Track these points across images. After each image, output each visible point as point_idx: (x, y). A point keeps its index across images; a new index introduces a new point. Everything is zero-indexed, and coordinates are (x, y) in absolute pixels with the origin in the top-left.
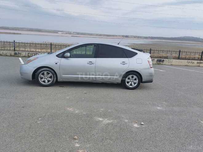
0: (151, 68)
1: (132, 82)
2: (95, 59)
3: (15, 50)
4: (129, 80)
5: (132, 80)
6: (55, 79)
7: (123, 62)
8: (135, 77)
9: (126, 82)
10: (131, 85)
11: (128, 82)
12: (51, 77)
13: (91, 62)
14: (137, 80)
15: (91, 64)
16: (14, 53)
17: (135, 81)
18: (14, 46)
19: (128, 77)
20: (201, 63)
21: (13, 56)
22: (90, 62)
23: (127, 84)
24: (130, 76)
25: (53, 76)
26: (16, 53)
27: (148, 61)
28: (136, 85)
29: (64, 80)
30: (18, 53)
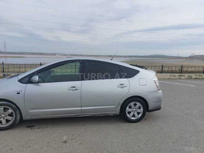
0: (159, 90)
1: (134, 111)
2: (80, 82)
3: (3, 72)
4: (130, 110)
5: (134, 110)
6: (18, 117)
7: (121, 85)
8: (138, 104)
9: (127, 113)
10: (134, 116)
11: (129, 113)
12: (11, 115)
13: (74, 87)
14: (142, 109)
15: (75, 90)
16: (3, 75)
17: (139, 111)
18: (3, 68)
19: (129, 105)
20: (182, 76)
21: (2, 78)
22: (72, 87)
23: (128, 115)
24: (132, 104)
25: (15, 112)
26: (5, 74)
27: (154, 81)
28: (140, 115)
29: (33, 118)
30: (6, 75)
